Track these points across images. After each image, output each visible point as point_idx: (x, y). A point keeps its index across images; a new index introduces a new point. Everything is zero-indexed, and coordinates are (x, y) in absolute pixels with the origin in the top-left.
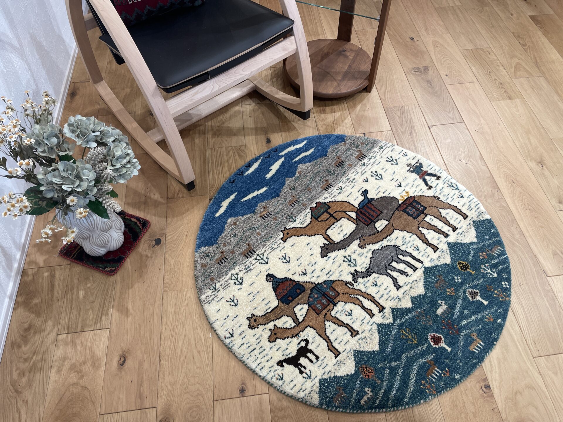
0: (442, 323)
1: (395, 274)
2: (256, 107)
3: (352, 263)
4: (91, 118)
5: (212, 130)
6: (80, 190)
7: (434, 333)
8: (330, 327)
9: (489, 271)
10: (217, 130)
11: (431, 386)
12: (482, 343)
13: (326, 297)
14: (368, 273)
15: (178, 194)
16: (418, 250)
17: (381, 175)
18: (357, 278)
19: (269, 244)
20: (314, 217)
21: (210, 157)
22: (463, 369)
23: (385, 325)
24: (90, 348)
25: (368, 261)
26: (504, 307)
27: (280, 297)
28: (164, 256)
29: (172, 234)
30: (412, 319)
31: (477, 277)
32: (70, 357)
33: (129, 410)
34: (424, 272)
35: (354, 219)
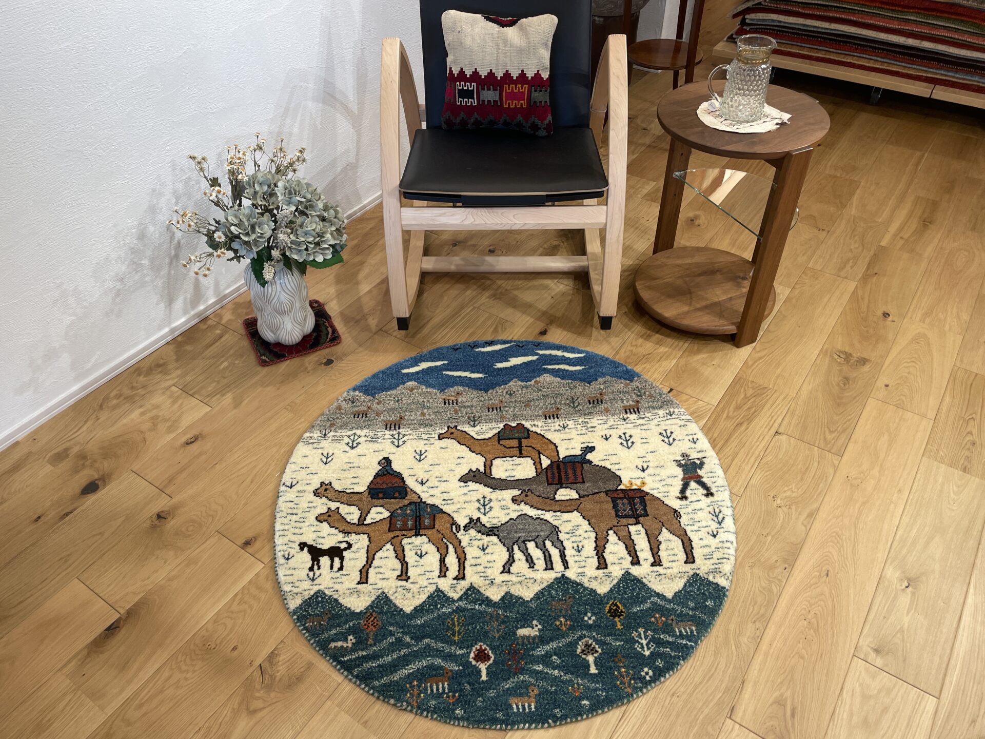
0: (511, 645)
1: (518, 555)
2: (571, 292)
3: (485, 509)
5: (497, 290)
7: (488, 648)
8: (388, 551)
9: (644, 642)
10: (501, 293)
11: (419, 695)
12: (533, 707)
13: (416, 521)
14: (490, 531)
16: (579, 551)
17: (633, 443)
18: (472, 527)
19: (422, 430)
20: (499, 436)
21: (462, 315)
22: (476, 711)
23: (445, 595)
24: (182, 413)
25: (504, 519)
26: (611, 695)
27: (372, 486)
28: (319, 378)
29: (348, 364)
30: (481, 612)
31: (617, 635)
32: (162, 408)
33: (152, 483)
34: (556, 579)
35: (542, 467)
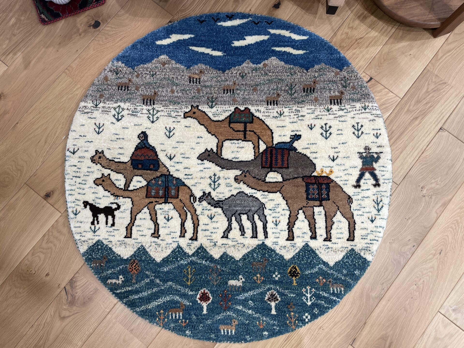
0: (224, 291)
1: (235, 225)
3: (215, 185)
7: (209, 292)
8: (145, 214)
9: (309, 296)
11: (164, 319)
12: (233, 332)
13: (165, 191)
14: (217, 204)
16: (276, 225)
17: (330, 134)
18: (204, 200)
19: (171, 107)
20: (230, 118)
22: (198, 332)
23: (183, 251)
25: (228, 195)
26: (282, 330)
27: (134, 158)
28: (89, 42)
29: (112, 28)
30: (206, 267)
31: (292, 290)
34: (258, 245)
35: (259, 152)
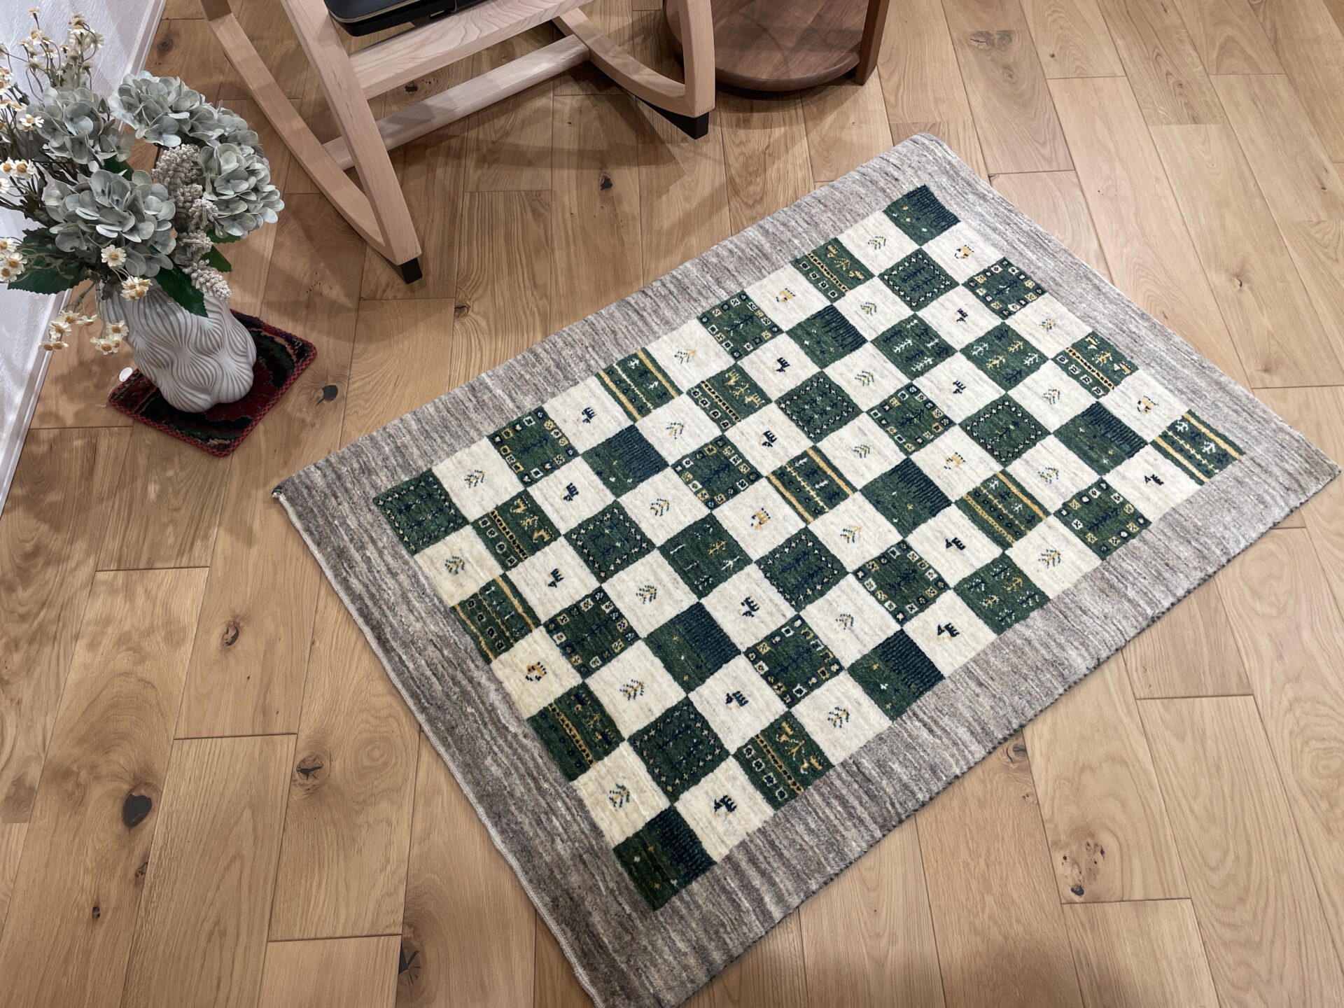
2: (588, 103)
4: (172, 80)
5: (478, 149)
6: (136, 239)
10: (489, 150)
15: (384, 291)
21: (465, 213)
24: (165, 604)
28: (341, 425)
29: (363, 379)
32: (119, 618)
33: (237, 734)
